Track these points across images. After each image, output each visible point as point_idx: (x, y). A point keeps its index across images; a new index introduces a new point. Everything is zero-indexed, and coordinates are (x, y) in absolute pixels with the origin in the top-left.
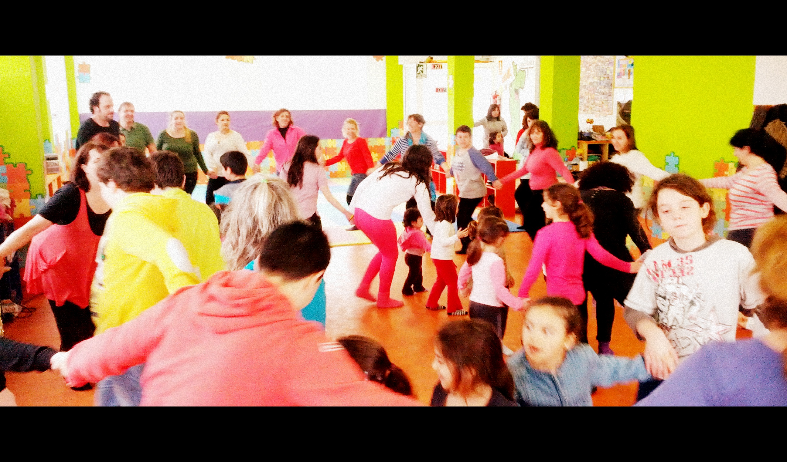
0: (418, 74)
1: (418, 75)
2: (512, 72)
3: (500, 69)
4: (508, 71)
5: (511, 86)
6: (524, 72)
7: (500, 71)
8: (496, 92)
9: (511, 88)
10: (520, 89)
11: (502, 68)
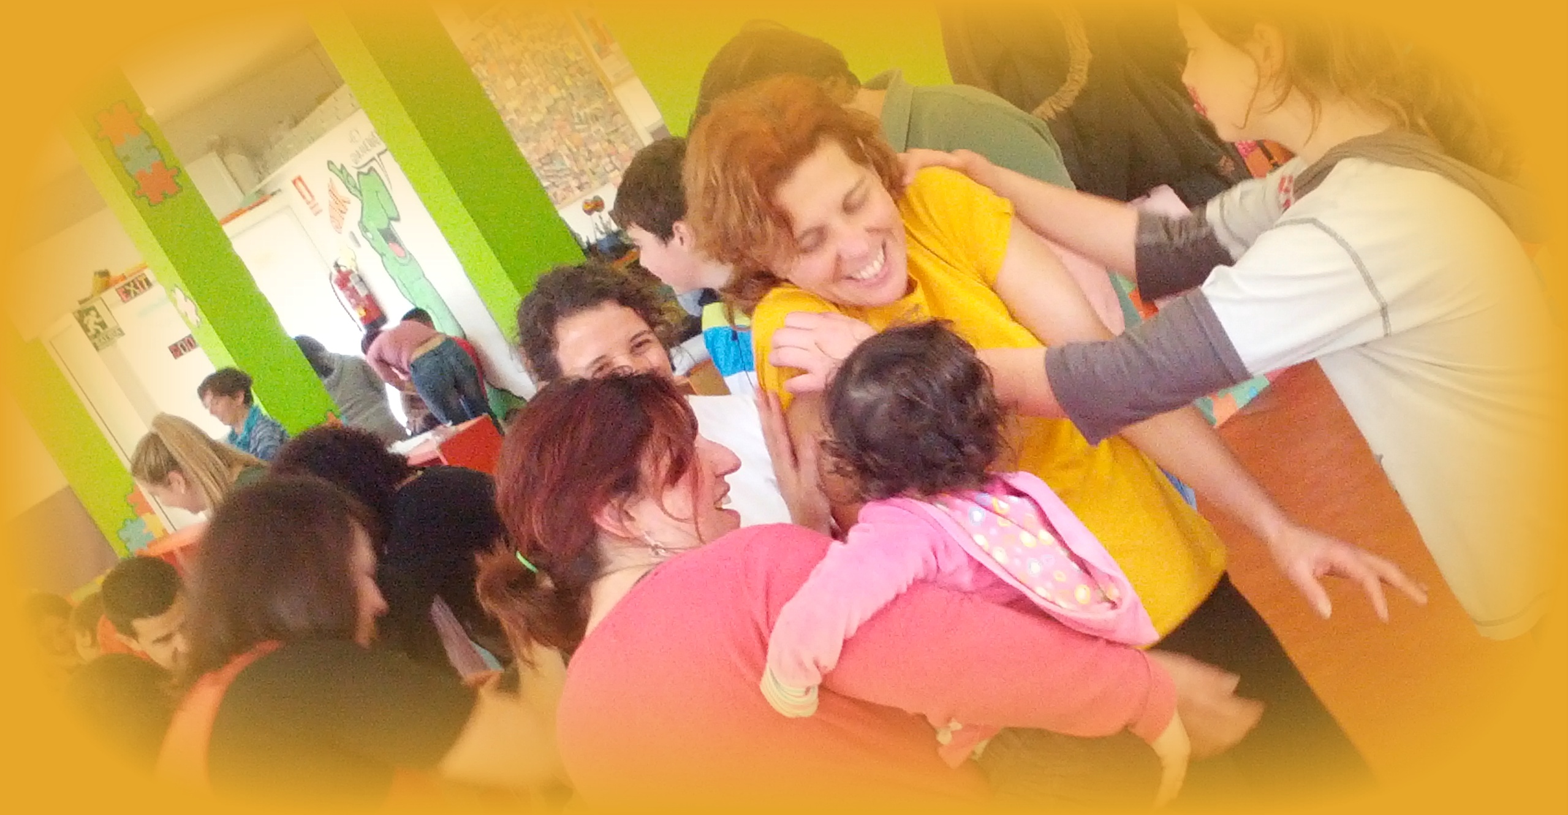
0: (95, 336)
1: (96, 341)
2: (342, 191)
3: (308, 203)
4: (332, 191)
5: (364, 229)
6: (372, 173)
7: (312, 208)
8: (337, 265)
9: (369, 235)
10: (393, 223)
11: (312, 196)
